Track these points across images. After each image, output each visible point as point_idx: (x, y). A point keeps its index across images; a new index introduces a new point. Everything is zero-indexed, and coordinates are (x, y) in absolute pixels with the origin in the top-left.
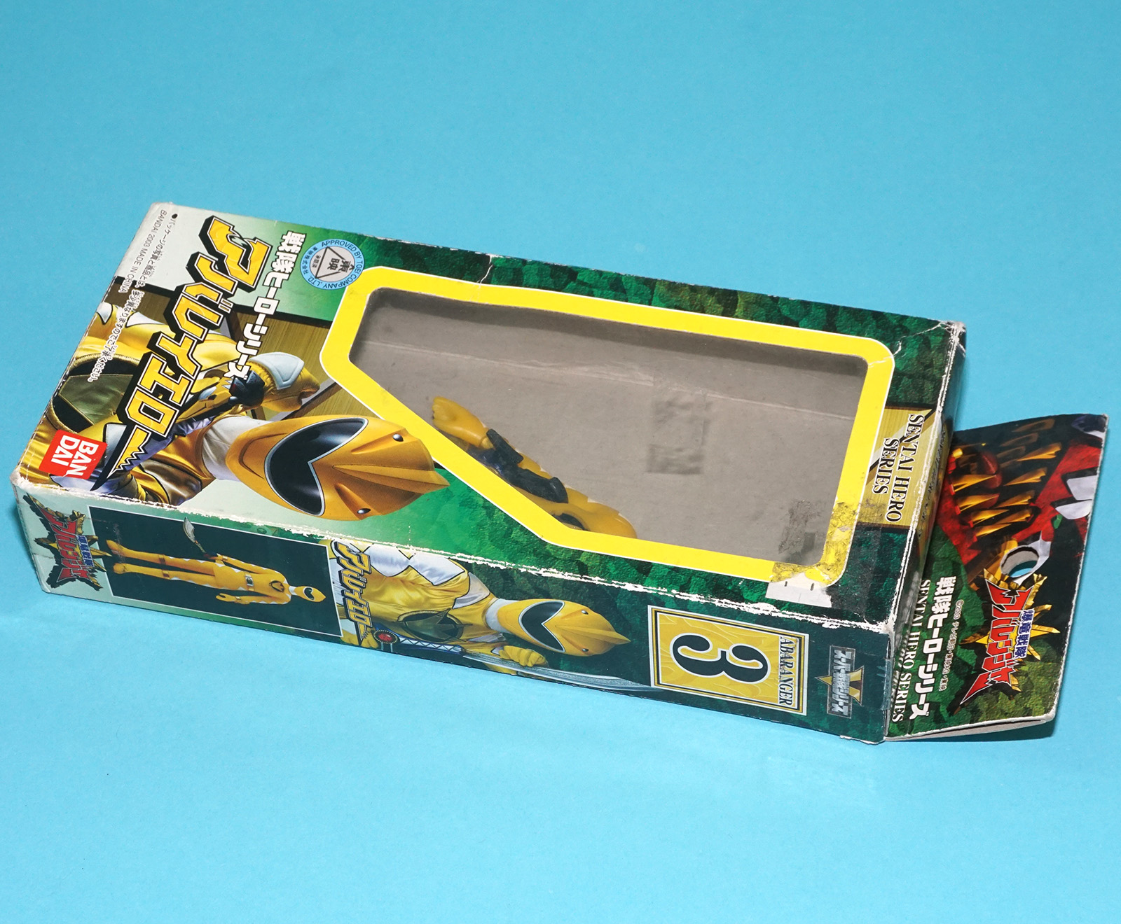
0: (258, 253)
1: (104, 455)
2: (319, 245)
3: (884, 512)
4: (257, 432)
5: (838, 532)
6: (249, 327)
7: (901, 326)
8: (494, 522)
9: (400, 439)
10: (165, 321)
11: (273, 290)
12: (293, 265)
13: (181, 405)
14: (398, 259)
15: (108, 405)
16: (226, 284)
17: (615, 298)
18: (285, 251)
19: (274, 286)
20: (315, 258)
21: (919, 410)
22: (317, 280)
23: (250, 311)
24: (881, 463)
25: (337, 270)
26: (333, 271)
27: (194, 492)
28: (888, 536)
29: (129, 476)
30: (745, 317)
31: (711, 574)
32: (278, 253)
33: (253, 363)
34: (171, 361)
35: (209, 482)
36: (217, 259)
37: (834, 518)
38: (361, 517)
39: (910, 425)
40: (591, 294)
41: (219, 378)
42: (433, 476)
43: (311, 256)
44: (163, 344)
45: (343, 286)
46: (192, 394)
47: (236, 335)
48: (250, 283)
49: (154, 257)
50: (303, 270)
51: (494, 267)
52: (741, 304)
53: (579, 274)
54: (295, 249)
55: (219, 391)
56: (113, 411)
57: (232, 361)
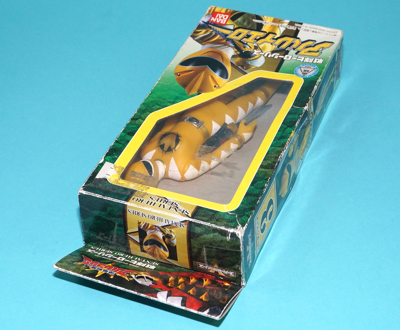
0: (314, 54)
1: (220, 25)
2: (316, 67)
3: (139, 197)
5: (135, 185)
6: (278, 54)
7: (244, 215)
9: (215, 87)
10: (282, 36)
11: (295, 58)
12: (307, 62)
13: (242, 40)
16: (300, 48)
18: (314, 59)
20: (310, 66)
22: (299, 68)
23: (286, 54)
24: (167, 200)
25: (303, 72)
27: (197, 41)
29: (208, 29)
30: (258, 171)
32: (313, 59)
33: (260, 56)
35: (201, 44)
36: (312, 46)
38: (176, 74)
39: (184, 210)
41: (253, 48)
42: (194, 92)
45: (295, 74)
46: (247, 43)
47: (275, 51)
48: (300, 53)
49: (313, 32)
50: (304, 64)
52: (266, 170)
53: (290, 128)
54: (315, 62)
55: (247, 49)
56: (240, 26)
57: (262, 51)
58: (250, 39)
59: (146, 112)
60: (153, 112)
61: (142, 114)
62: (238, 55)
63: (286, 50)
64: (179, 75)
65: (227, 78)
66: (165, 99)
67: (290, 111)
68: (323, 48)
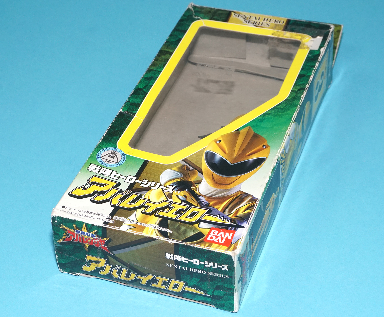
0: (97, 180)
1: (219, 228)
2: (99, 160)
3: (279, 24)
5: (286, 36)
6: (142, 185)
7: (187, 16)
8: (273, 113)
9: (220, 141)
11: (121, 177)
12: (108, 169)
13: (189, 206)
14: (115, 137)
15: (188, 227)
16: (114, 191)
17: (155, 80)
18: (99, 172)
19: (119, 176)
20: (106, 162)
21: (231, 15)
22: (119, 163)
24: (255, 24)
26: (116, 157)
27: (248, 195)
28: (291, 24)
29: (235, 218)
30: (174, 50)
31: (305, 61)
32: (100, 173)
33: (165, 184)
34: (160, 209)
35: (242, 192)
36: (97, 194)
37: (279, 37)
38: (268, 147)
39: (238, 17)
40: (151, 86)
41: (173, 195)
44: (149, 211)
45: (125, 155)
46: (182, 203)
48: (115, 184)
49: (91, 213)
50: (112, 166)
51: (127, 111)
52: (167, 50)
53: (139, 87)
54: (99, 168)
55: (181, 194)
56: (190, 226)
57: (163, 191)
58: (177, 208)
59: (292, 98)
60: (284, 100)
61: (295, 96)
62: (193, 185)
63: (131, 191)
64: (264, 146)
65: (207, 153)
66: (275, 116)
67: (138, 108)
68: (84, 188)
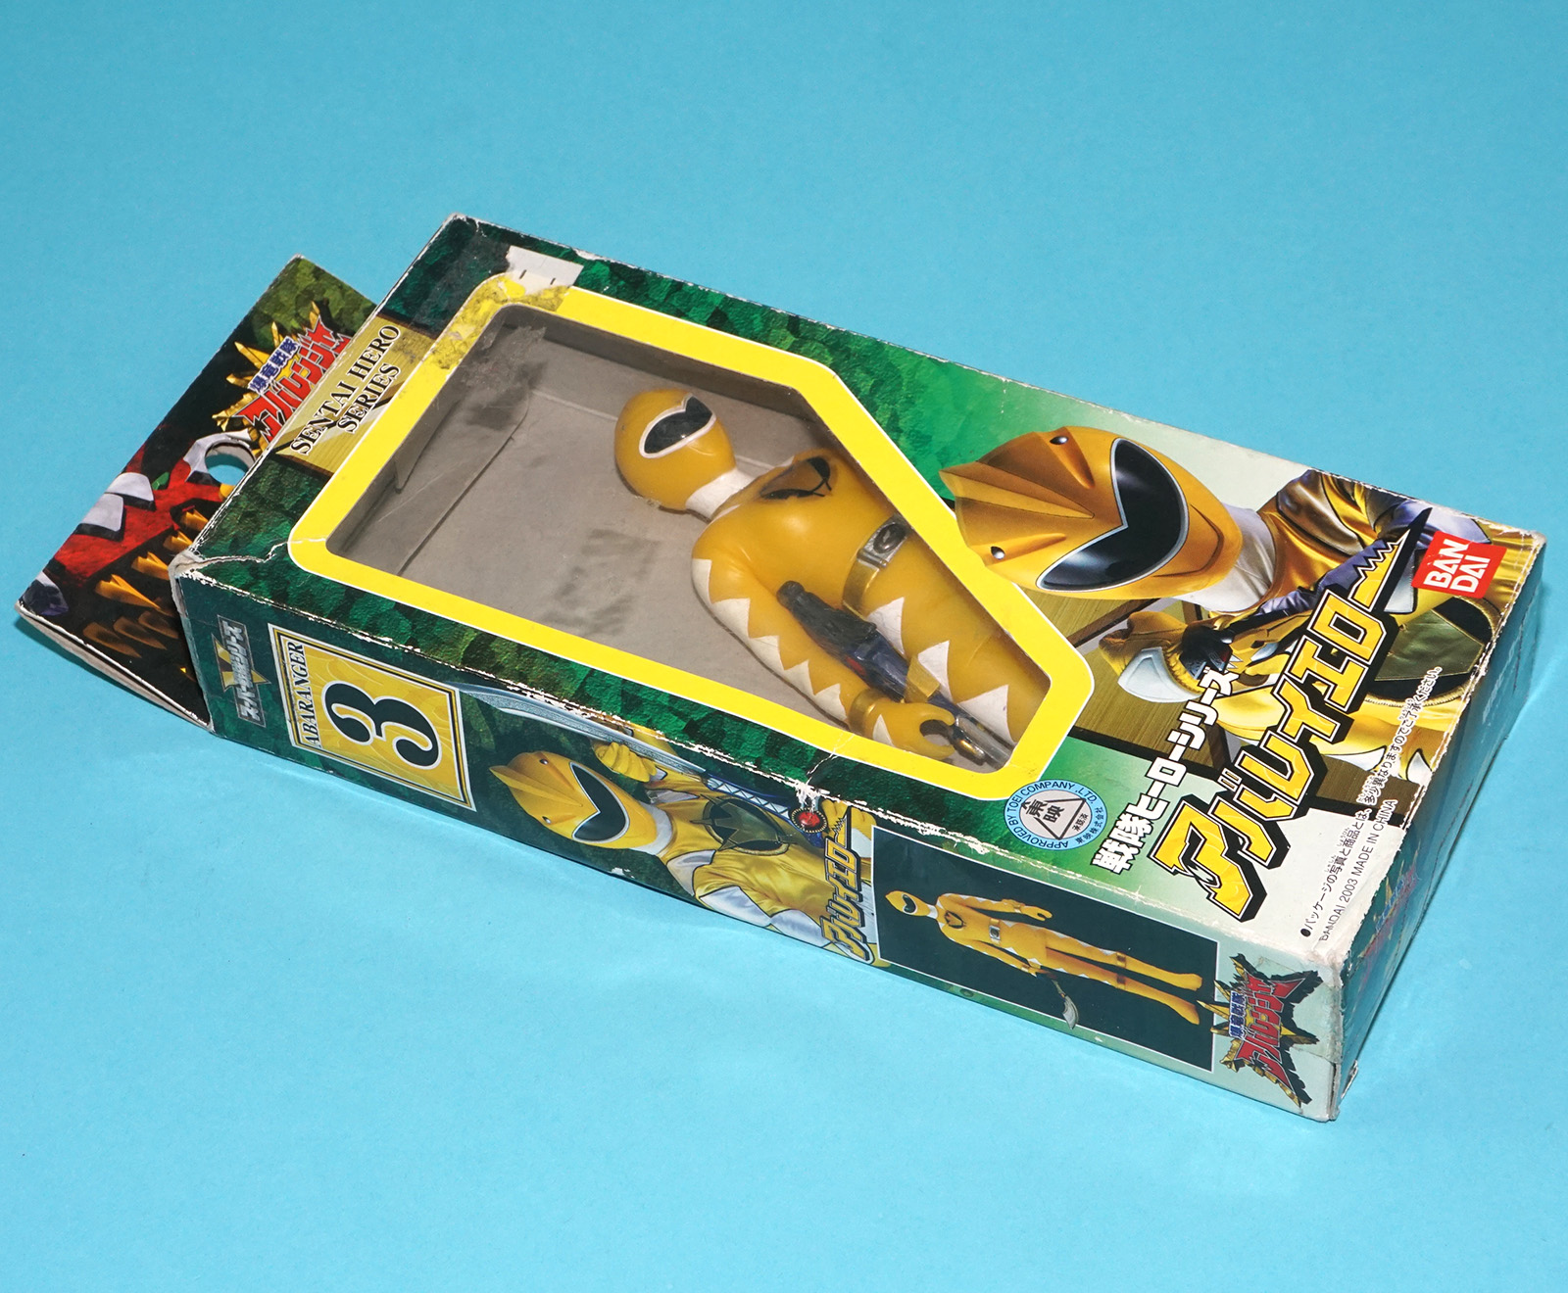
0: (1173, 850)
1: (1415, 571)
2: (1073, 844)
3: (399, 341)
4: (1195, 583)
5: (465, 335)
6: (1196, 744)
7: (257, 577)
8: (891, 407)
9: (995, 550)
10: (1324, 760)
11: (1154, 792)
12: (1118, 823)
13: (1304, 637)
15: (1412, 637)
16: (1226, 812)
17: (639, 687)
18: (1131, 846)
19: (1152, 798)
20: (1082, 828)
21: (292, 457)
22: (1082, 797)
23: (1193, 767)
24: (373, 404)
25: (1049, 805)
26: (1057, 805)
27: (1287, 492)
28: (407, 312)
29: (1379, 530)
30: (465, 628)
31: (639, 304)
32: (1140, 844)
33: (1194, 691)
34: (1318, 702)
35: (1266, 507)
36: (1239, 852)
37: (462, 353)
38: (1064, 432)
39: (313, 441)
40: (673, 699)
41: (1247, 672)
42: (959, 488)
43: (1087, 831)
44: (1328, 726)
46: (1288, 653)
47: (1217, 735)
48: (1189, 810)
49: (1340, 861)
50: (1104, 813)
51: (806, 770)
52: (463, 646)
53: (679, 729)
55: (1245, 654)
57: (1225, 696)
59: (832, 354)
60: (833, 373)
62: (1207, 625)
63: (1226, 770)
64: (1054, 441)
65: (1047, 583)
66: (913, 403)
67: (794, 742)
68: (1213, 883)
